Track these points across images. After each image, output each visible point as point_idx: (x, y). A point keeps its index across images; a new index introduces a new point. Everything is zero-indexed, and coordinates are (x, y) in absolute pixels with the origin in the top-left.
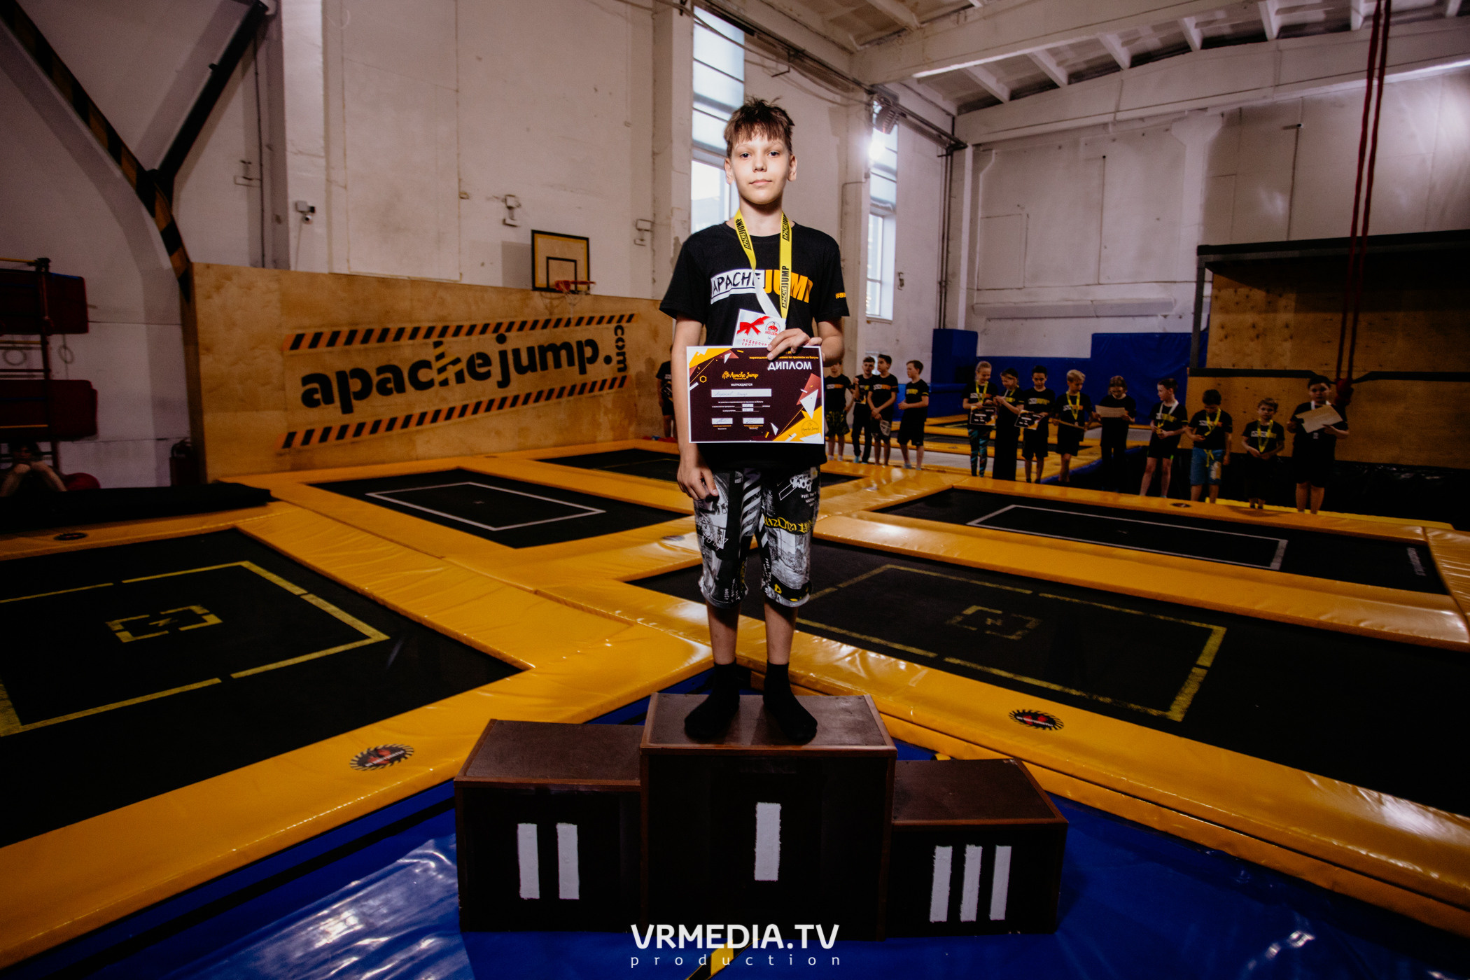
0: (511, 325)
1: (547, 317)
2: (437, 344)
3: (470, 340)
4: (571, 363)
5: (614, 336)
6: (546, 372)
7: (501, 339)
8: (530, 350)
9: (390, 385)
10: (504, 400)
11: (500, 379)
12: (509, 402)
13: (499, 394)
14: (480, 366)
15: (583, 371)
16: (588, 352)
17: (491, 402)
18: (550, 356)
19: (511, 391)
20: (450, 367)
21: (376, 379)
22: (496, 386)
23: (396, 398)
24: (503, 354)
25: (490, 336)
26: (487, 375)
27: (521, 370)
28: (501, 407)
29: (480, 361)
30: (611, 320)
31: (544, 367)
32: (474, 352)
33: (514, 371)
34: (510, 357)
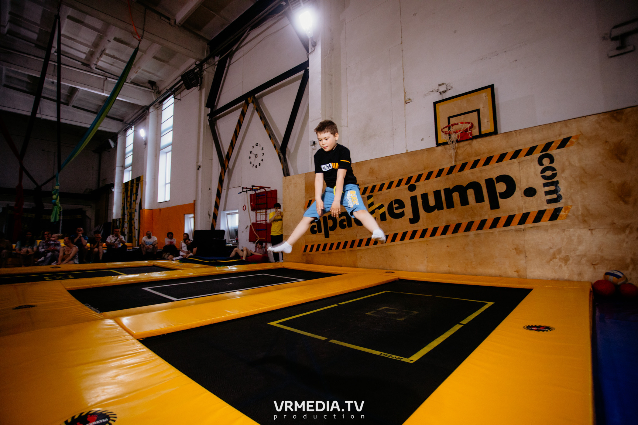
0: (420, 177)
1: (453, 164)
2: (369, 197)
3: (389, 192)
4: (479, 199)
5: (538, 166)
6: (452, 209)
7: (412, 188)
8: (437, 194)
9: (345, 223)
10: (414, 233)
11: (412, 217)
12: (418, 234)
13: (411, 228)
14: (397, 208)
15: (494, 205)
16: (501, 187)
17: (405, 234)
18: (456, 196)
19: (420, 226)
20: (377, 210)
21: (339, 220)
22: (409, 222)
23: (347, 230)
24: (414, 199)
25: (404, 187)
26: (402, 215)
27: (428, 209)
28: (412, 237)
29: (397, 205)
30: (531, 151)
31: (450, 205)
32: (393, 200)
33: (423, 211)
34: (420, 201)
